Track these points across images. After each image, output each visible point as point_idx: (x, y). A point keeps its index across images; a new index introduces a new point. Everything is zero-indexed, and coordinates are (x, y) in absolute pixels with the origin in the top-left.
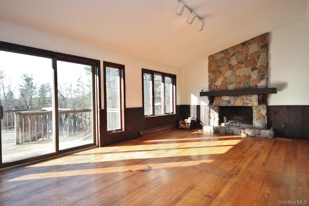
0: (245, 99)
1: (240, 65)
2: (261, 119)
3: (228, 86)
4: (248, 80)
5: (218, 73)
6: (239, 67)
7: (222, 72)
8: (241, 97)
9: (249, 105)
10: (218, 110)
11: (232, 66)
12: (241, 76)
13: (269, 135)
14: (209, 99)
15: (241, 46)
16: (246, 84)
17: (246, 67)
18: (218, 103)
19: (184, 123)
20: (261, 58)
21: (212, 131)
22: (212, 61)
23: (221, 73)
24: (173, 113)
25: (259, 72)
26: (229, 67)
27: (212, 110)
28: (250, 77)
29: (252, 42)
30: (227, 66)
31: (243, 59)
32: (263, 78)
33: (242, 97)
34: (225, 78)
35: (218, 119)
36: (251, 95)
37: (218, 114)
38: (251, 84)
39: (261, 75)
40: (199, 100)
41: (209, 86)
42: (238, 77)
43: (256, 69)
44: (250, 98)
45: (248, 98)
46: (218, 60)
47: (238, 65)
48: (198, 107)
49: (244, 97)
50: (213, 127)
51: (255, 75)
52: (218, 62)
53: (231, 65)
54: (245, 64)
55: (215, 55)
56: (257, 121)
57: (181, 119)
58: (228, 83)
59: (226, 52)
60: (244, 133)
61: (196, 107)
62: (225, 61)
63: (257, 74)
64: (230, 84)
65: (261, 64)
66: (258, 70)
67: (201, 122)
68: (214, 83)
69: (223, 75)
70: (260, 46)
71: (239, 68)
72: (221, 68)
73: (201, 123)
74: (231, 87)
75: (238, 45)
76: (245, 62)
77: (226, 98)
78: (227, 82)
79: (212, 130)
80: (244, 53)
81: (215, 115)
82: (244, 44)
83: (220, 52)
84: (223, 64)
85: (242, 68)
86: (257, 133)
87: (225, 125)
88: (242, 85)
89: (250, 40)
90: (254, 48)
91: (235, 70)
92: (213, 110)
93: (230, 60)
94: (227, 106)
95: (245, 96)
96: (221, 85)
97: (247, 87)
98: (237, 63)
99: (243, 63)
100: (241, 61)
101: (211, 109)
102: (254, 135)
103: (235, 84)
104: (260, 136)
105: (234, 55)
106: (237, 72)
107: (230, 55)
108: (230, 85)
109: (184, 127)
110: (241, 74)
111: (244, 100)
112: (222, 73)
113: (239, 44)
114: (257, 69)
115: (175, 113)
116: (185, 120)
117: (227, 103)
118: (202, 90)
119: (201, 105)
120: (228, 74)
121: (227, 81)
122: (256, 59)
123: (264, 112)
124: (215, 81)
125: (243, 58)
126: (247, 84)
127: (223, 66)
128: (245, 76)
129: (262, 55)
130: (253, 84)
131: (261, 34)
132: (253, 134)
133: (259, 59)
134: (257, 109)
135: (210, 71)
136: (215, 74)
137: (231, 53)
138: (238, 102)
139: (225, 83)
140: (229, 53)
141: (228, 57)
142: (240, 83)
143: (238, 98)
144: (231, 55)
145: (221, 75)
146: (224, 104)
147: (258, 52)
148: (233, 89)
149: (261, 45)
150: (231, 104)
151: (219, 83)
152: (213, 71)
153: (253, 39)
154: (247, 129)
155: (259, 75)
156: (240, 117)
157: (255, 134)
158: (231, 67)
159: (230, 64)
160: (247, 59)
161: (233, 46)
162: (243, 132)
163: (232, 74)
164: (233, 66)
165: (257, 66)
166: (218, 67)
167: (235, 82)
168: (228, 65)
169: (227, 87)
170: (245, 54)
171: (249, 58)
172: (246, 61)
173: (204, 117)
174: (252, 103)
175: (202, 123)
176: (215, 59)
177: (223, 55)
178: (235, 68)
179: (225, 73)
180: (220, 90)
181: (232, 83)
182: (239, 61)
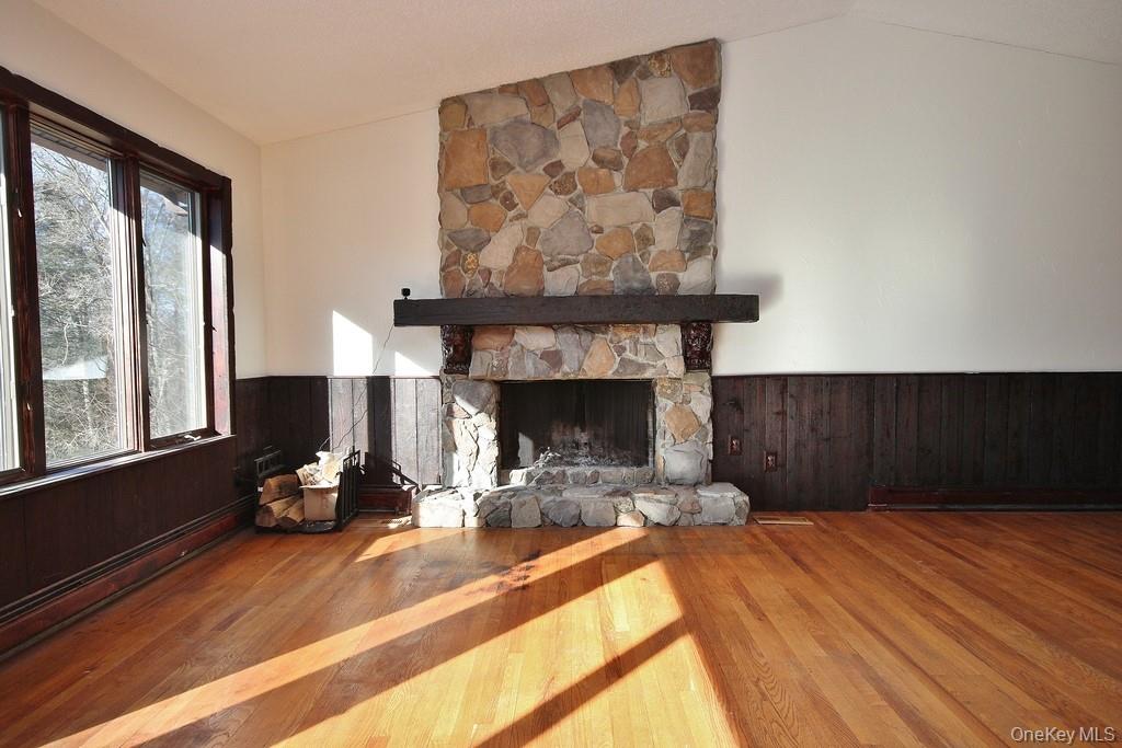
0: (627, 343)
1: (603, 172)
2: (693, 437)
3: (548, 275)
4: (637, 255)
5: (493, 201)
6: (597, 180)
7: (516, 200)
8: (609, 337)
9: (648, 375)
10: (493, 400)
11: (566, 174)
12: (606, 231)
13: (733, 509)
14: (448, 342)
15: (608, 75)
16: (631, 273)
17: (632, 187)
18: (496, 363)
19: (295, 491)
20: (696, 154)
21: (472, 522)
22: (462, 133)
23: (509, 203)
24: (210, 430)
25: (686, 220)
26: (553, 177)
27: (461, 404)
28: (645, 239)
29: (654, 66)
30: (540, 169)
31: (616, 145)
32: (702, 247)
33: (616, 335)
34: (532, 234)
35: (495, 452)
36: (651, 327)
37: (494, 424)
38: (653, 276)
39: (692, 232)
40: (384, 346)
41: (442, 269)
42: (596, 232)
43: (673, 202)
44: (649, 340)
45: (641, 340)
46: (495, 131)
47: (595, 171)
48: (379, 391)
49: (624, 336)
50: (476, 496)
51: (667, 231)
52: (494, 139)
53: (559, 165)
54: (628, 173)
55: (478, 102)
56: (677, 447)
57: (267, 465)
58: (546, 259)
59: (533, 91)
60: (632, 511)
61: (362, 390)
62: (533, 141)
63: (679, 225)
64: (556, 264)
65: (691, 184)
66: (678, 208)
67: (399, 473)
68: (471, 257)
69: (520, 216)
70: (688, 94)
71: (599, 188)
72: (509, 178)
73: (396, 479)
74: (561, 283)
75: (595, 69)
76: (626, 160)
77: (538, 340)
78: (539, 254)
79: (471, 512)
80: (623, 118)
81: (477, 431)
82: (621, 69)
83: (503, 89)
84: (521, 157)
85: (611, 188)
86: (689, 508)
87: (529, 477)
88: (611, 277)
89: (649, 56)
90: (664, 100)
91: (578, 196)
92: (469, 401)
93: (557, 143)
94: (543, 378)
95: (627, 330)
96: (510, 269)
97: (636, 285)
98: (592, 163)
99: (615, 165)
100: (609, 155)
101: (457, 398)
102: (673, 519)
103: (579, 266)
104: (699, 519)
105: (573, 116)
106: (591, 205)
107: (555, 113)
108: (558, 272)
109: (293, 514)
110: (610, 221)
111: (624, 349)
112: (513, 206)
113: (600, 66)
114: (679, 205)
115: (224, 429)
116: (299, 472)
117: (544, 365)
118: (406, 292)
119: (397, 374)
120: (547, 210)
121: (538, 247)
122: (674, 156)
123: (702, 405)
124: (481, 244)
125: (617, 138)
126: (636, 271)
127: (518, 169)
128: (624, 228)
129: (695, 138)
130: (662, 276)
131: (693, 41)
132: (671, 512)
133: (683, 156)
134: (674, 391)
135: (449, 184)
136: (476, 207)
137: (562, 102)
138: (596, 359)
139: (529, 260)
140: (549, 101)
141: (544, 124)
142: (601, 263)
143: (593, 338)
144: (560, 114)
145: (512, 214)
146: (529, 370)
147: (680, 121)
148: (571, 291)
149: (691, 91)
150: (565, 368)
151: (498, 255)
152: (470, 188)
153: (659, 55)
154: (641, 495)
155: (687, 235)
156: (583, 431)
157: (677, 514)
158: (560, 179)
159: (554, 160)
160: (635, 147)
161: (569, 70)
162: (628, 512)
163: (567, 215)
164: (571, 175)
165: (677, 191)
166: (494, 168)
167: (581, 258)
168: (542, 167)
169: (541, 282)
170: (627, 124)
171: (642, 144)
172: (630, 157)
173: (413, 446)
174: (660, 363)
175: (403, 478)
176: (478, 123)
177: (519, 108)
178: (579, 187)
179: (529, 207)
180: (507, 297)
181: (566, 263)
182: (601, 153)
